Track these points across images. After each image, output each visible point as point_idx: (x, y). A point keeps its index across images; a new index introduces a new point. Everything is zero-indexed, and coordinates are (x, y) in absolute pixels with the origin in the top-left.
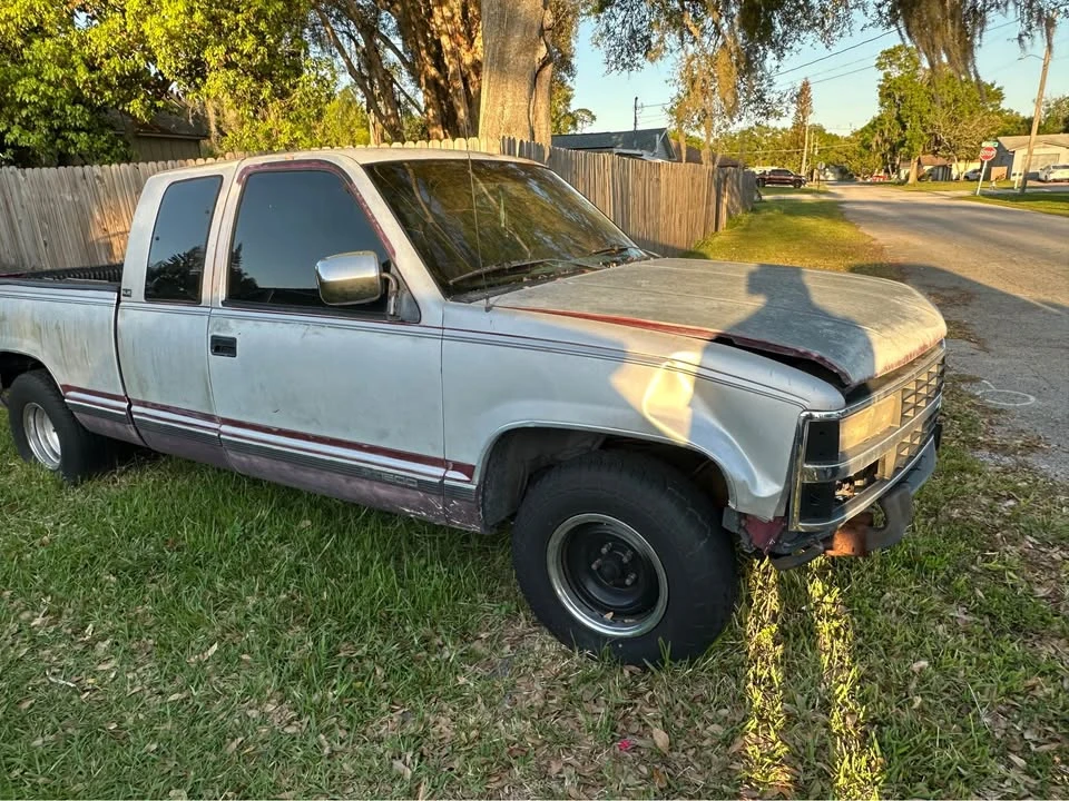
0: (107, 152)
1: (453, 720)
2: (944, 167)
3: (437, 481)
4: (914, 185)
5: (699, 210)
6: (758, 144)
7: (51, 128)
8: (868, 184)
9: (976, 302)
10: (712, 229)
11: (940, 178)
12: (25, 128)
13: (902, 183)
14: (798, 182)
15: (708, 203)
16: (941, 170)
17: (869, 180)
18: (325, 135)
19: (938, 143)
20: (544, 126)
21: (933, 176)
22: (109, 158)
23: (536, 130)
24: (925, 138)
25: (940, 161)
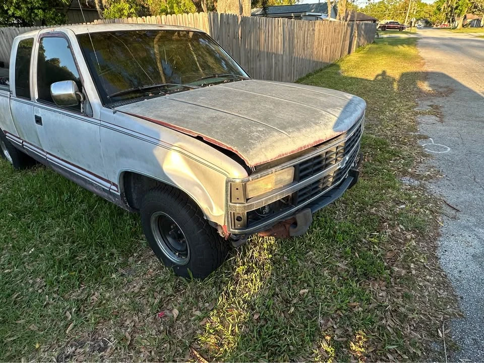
0: (54, 19)
1: (100, 294)
2: (478, 20)
3: (108, 189)
4: (460, 30)
5: (338, 44)
6: (387, 8)
7: (28, 8)
8: (438, 29)
9: (453, 95)
10: (346, 52)
11: (475, 26)
12: (16, 8)
13: (455, 28)
14: (401, 29)
15: (344, 40)
16: (476, 21)
17: (439, 27)
18: (185, 6)
19: (476, 7)
20: (248, 4)
21: (471, 25)
22: (54, 22)
23: (243, 6)
24: (469, 5)
25: (476, 17)
